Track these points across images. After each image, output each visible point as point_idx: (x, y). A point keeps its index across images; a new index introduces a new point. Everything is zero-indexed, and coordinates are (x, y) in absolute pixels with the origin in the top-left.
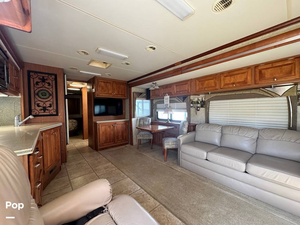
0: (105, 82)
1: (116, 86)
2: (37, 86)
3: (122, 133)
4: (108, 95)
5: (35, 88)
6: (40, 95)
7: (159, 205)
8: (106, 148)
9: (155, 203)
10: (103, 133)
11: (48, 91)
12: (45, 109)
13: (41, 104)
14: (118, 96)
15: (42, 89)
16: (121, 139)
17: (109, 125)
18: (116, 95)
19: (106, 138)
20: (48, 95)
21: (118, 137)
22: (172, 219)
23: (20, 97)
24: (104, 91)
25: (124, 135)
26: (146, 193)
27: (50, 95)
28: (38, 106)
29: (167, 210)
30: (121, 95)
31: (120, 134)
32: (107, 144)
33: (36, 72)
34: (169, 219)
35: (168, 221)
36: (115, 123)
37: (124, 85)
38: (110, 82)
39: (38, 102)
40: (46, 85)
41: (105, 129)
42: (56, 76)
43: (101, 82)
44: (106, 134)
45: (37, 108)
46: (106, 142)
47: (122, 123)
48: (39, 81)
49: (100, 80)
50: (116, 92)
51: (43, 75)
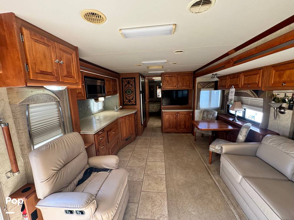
0: (170, 76)
1: (181, 78)
2: (126, 87)
3: (185, 122)
4: (172, 88)
5: (125, 88)
6: (127, 92)
7: (165, 193)
8: (169, 132)
9: (163, 189)
10: (167, 120)
11: (131, 90)
12: (130, 101)
13: (128, 98)
14: (182, 87)
15: (128, 88)
16: (183, 128)
17: (172, 114)
18: (180, 87)
19: (169, 124)
20: (131, 92)
21: (180, 125)
22: (164, 207)
23: (118, 95)
24: (169, 85)
25: (186, 124)
26: (165, 179)
27: (132, 92)
28: (127, 99)
29: (166, 200)
30: (185, 86)
31: (183, 123)
32: (170, 129)
33: (125, 78)
34: (161, 205)
35: (160, 206)
36: (178, 113)
37: (189, 76)
38: (175, 75)
39: (127, 97)
40: (130, 86)
41: (169, 117)
42: (134, 78)
43: (166, 76)
44: (169, 121)
45: (127, 101)
46: (169, 127)
47: (185, 113)
48: (127, 83)
49: (166, 75)
50: (180, 84)
51: (129, 79)
